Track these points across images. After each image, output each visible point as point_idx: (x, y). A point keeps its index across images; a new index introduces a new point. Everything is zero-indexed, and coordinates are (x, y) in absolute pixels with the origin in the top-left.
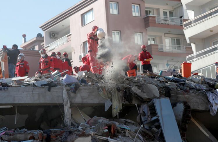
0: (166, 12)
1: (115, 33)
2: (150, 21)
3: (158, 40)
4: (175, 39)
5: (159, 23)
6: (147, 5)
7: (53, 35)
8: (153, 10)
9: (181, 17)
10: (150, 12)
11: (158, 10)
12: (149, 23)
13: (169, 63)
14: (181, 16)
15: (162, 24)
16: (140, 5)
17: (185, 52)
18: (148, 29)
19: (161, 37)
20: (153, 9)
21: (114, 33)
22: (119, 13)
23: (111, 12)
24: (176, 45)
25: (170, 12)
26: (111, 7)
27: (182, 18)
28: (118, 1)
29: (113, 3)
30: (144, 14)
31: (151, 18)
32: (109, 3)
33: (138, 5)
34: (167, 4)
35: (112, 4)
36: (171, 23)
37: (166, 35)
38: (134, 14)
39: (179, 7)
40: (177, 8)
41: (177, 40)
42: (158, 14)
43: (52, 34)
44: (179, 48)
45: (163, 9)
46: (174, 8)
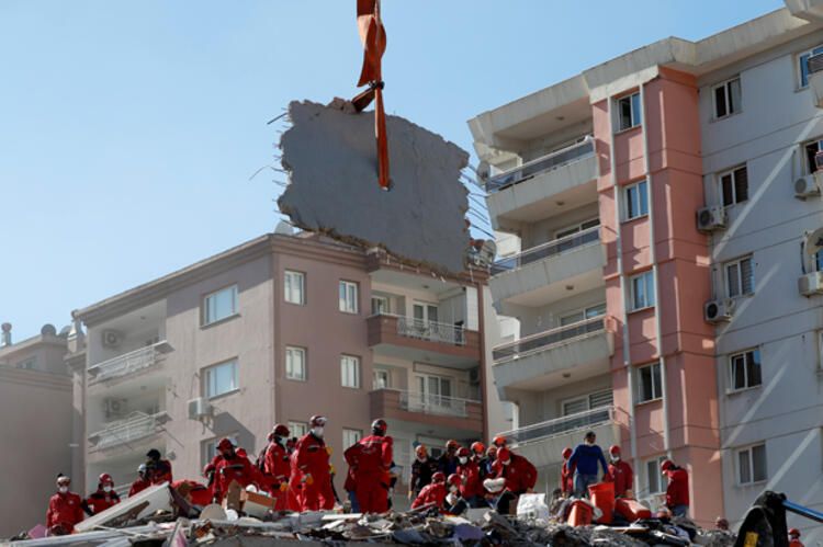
0: (421, 308)
1: (294, 352)
2: (383, 329)
3: (394, 377)
4: (437, 379)
5: (405, 336)
6: (375, 286)
7: (112, 339)
8: (389, 300)
9: (460, 323)
10: (380, 302)
11: (401, 300)
12: (380, 332)
13: (421, 440)
14: (458, 320)
15: (412, 337)
16: (358, 284)
17: (465, 415)
18: (375, 348)
19: (403, 372)
20: (388, 296)
21: (291, 352)
22: (306, 303)
23: (287, 298)
24: (440, 396)
25: (430, 308)
26: (286, 284)
27: (463, 327)
28: (305, 270)
29: (291, 273)
30: (367, 306)
31: (386, 321)
32: (284, 275)
33: (354, 285)
34: (426, 287)
35: (289, 276)
36: (433, 337)
37: (418, 367)
38: (342, 308)
39: (455, 296)
40: (450, 298)
41: (442, 381)
42: (402, 310)
43: (110, 335)
44: (446, 404)
45: (416, 300)
46: (441, 297)
